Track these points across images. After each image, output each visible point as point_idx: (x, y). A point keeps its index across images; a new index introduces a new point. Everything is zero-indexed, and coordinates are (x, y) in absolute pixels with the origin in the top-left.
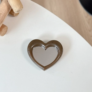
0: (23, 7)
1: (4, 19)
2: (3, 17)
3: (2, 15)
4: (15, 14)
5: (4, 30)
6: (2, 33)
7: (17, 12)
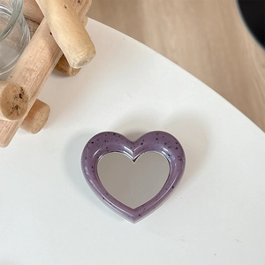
0: (95, 52)
1: (40, 85)
2: (37, 79)
3: (34, 75)
4: (71, 70)
5: (38, 116)
6: (35, 125)
7: (79, 64)
